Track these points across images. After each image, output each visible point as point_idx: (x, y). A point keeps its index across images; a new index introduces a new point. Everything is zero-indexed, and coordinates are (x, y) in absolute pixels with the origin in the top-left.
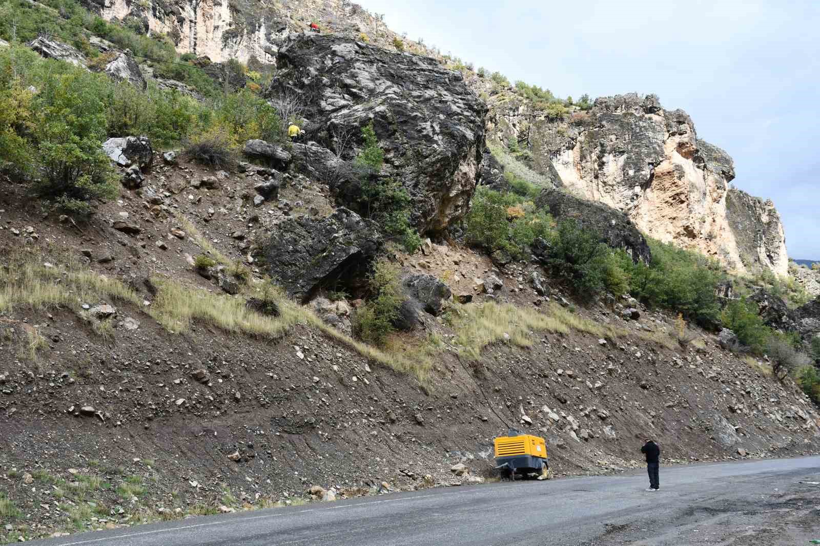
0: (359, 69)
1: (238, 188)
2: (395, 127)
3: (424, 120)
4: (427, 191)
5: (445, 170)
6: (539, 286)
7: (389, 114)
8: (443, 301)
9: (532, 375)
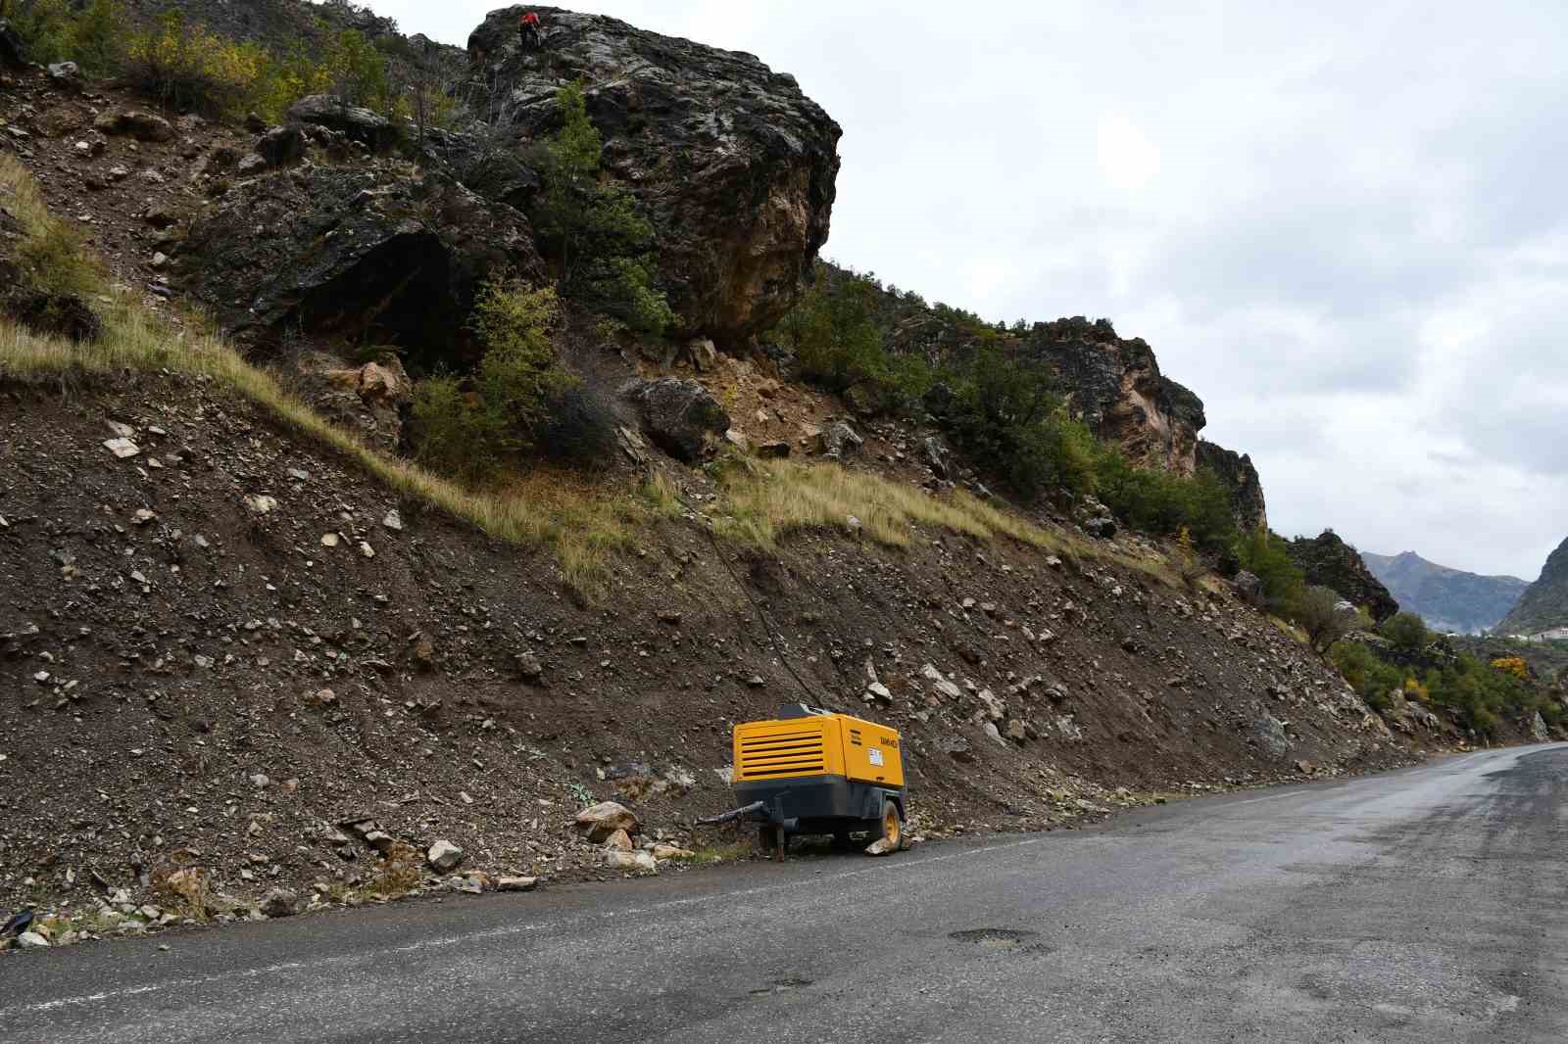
1: (216, 145)
2: (642, 116)
3: (704, 110)
4: (700, 234)
5: (737, 192)
6: (937, 460)
7: (631, 93)
8: (708, 436)
9: (905, 602)
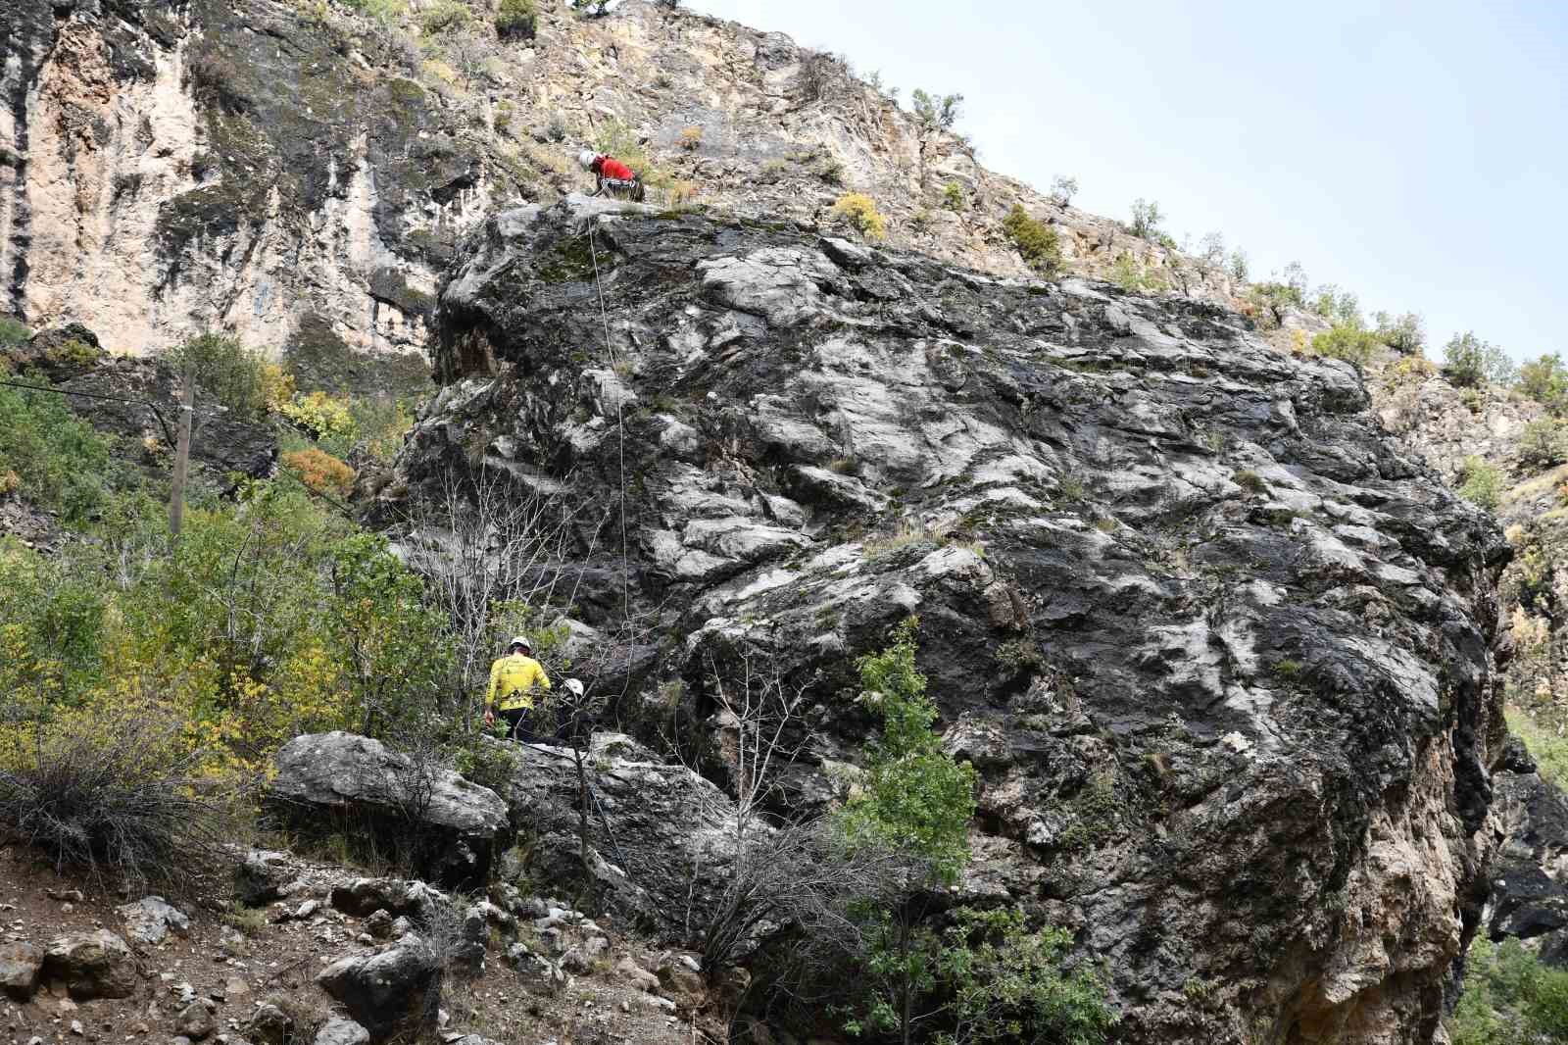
0: (840, 369)
1: (236, 987)
2: (1026, 649)
3: (1176, 610)
4: (1206, 974)
5: (1294, 860)
7: (994, 588)
